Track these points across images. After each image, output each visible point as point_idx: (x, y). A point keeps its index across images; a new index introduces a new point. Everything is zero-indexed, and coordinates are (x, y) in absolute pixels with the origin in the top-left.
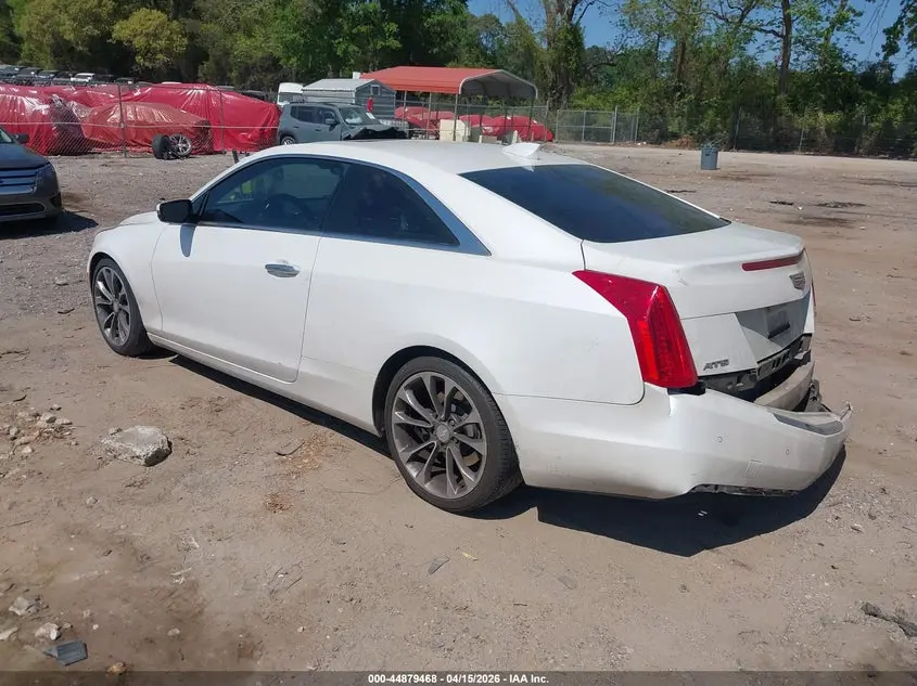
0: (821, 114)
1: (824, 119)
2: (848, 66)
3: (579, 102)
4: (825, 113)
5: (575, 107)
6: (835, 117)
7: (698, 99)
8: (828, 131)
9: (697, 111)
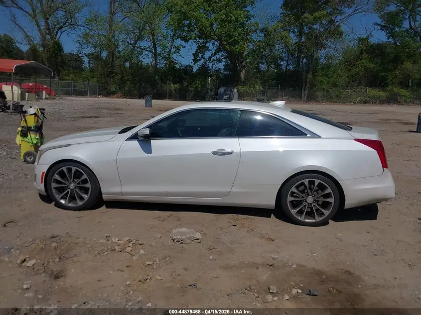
0: (172, 84)
1: (173, 87)
2: (177, 66)
3: (65, 77)
4: (173, 84)
5: (64, 80)
6: (177, 86)
7: (122, 77)
8: (175, 91)
9: (123, 82)
